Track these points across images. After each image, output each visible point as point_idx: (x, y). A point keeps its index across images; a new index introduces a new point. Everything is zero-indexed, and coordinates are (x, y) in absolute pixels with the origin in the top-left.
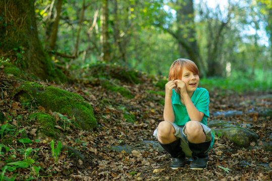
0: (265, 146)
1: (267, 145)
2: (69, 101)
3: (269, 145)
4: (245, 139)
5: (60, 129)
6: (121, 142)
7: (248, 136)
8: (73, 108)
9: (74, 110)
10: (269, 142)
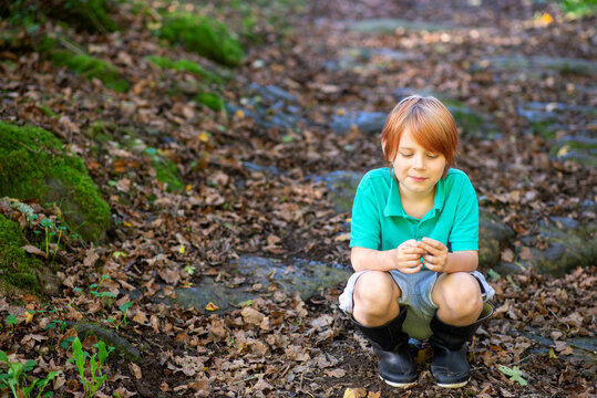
0: (539, 262)
1: (542, 258)
2: (36, 161)
3: (547, 259)
4: (491, 247)
5: (38, 256)
6: (191, 272)
7: (496, 238)
8: (47, 178)
9: (51, 186)
10: (544, 250)
